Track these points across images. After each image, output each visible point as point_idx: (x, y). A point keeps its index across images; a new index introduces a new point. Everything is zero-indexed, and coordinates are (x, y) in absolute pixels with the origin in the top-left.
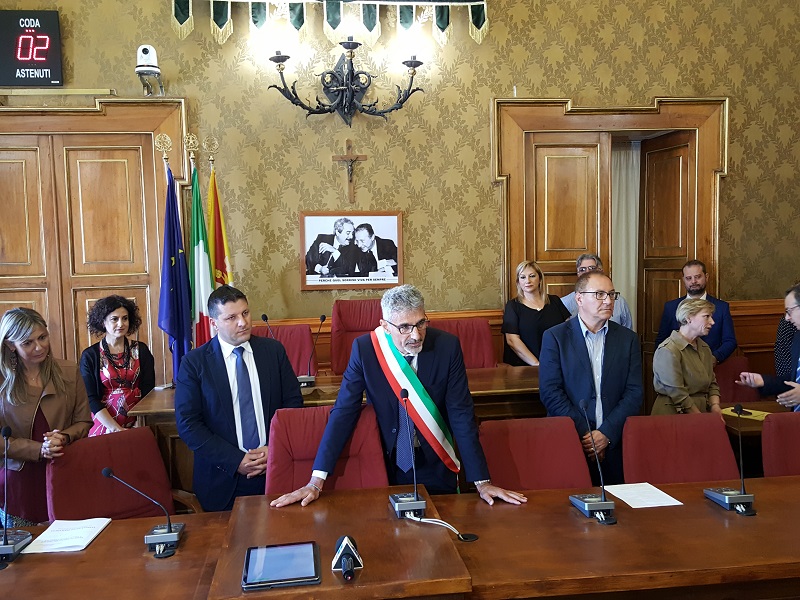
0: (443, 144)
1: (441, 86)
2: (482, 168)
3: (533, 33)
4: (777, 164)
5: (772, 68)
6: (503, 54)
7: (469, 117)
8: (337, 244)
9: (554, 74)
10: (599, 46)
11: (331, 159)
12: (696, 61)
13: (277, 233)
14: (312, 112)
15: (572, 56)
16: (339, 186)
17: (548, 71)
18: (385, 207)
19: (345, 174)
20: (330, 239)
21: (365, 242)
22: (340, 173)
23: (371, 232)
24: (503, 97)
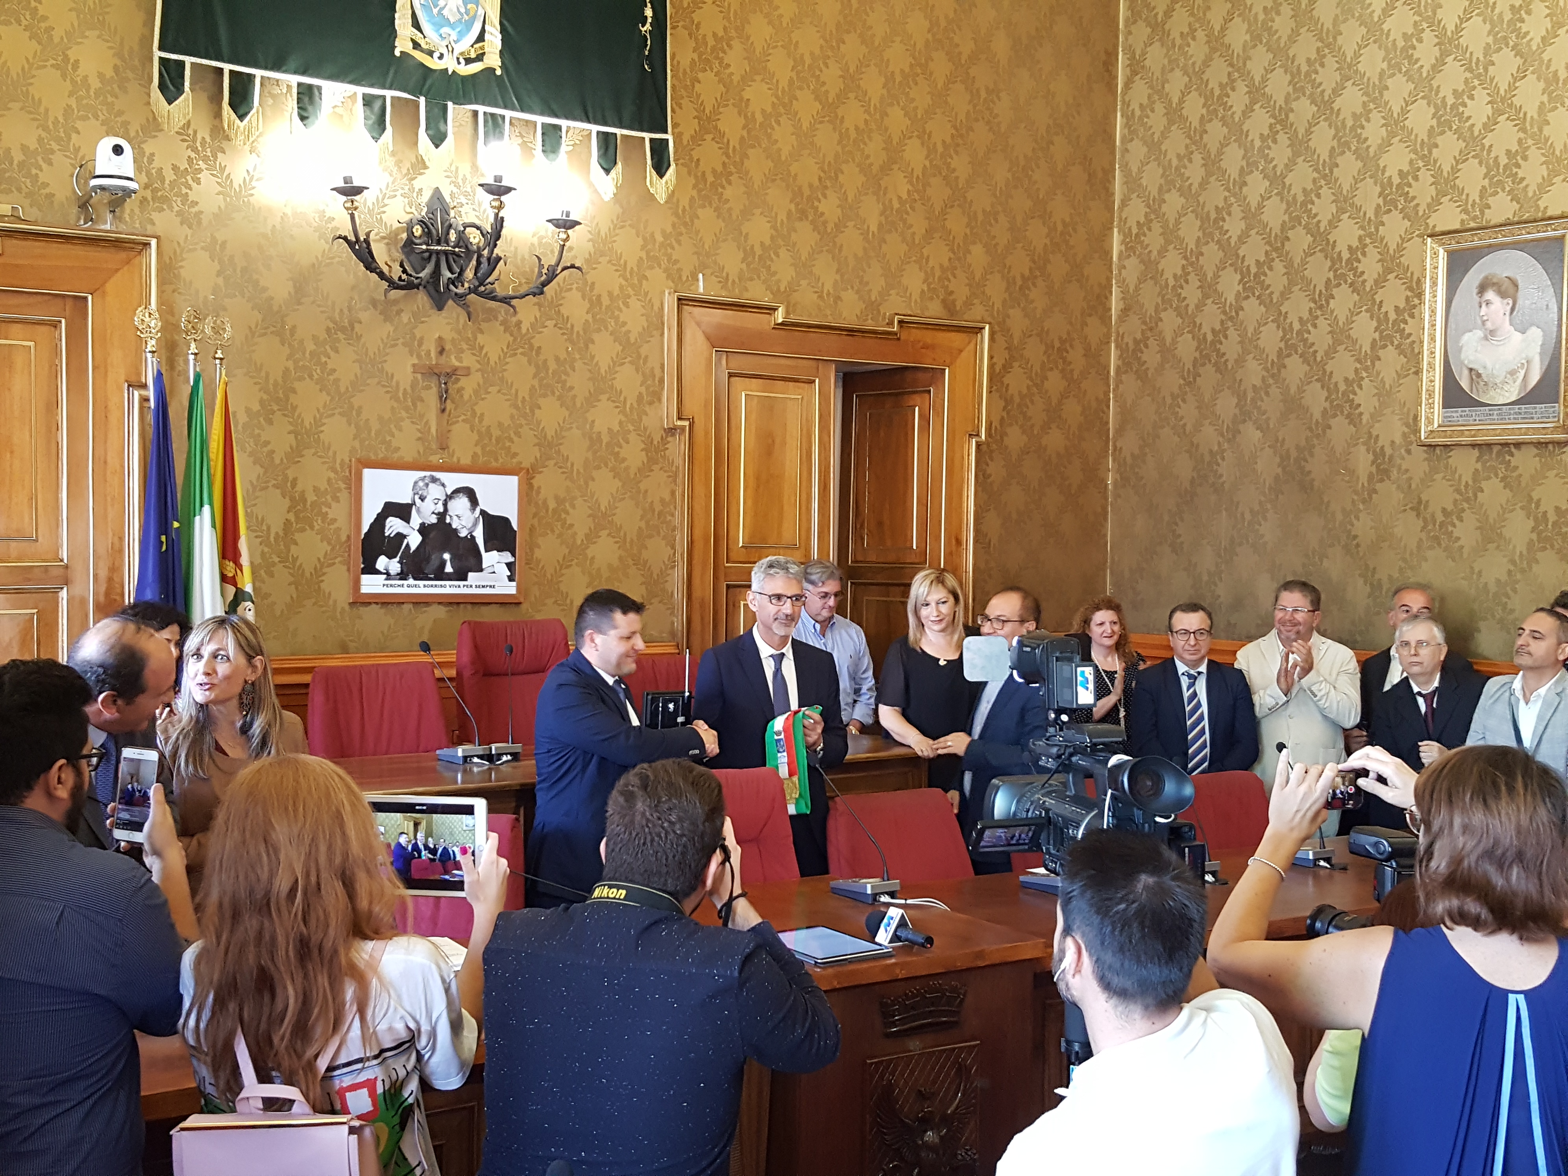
0: (593, 357)
2: (651, 403)
3: (728, 192)
4: (1045, 428)
5: (1040, 283)
7: (633, 317)
8: (416, 520)
9: (757, 261)
10: (819, 224)
11: (410, 369)
12: (946, 263)
13: (311, 497)
14: (392, 285)
15: (782, 235)
16: (421, 416)
17: (748, 254)
18: (496, 460)
19: (431, 397)
20: (403, 511)
21: (462, 517)
22: (424, 394)
23: (474, 502)
24: (685, 291)
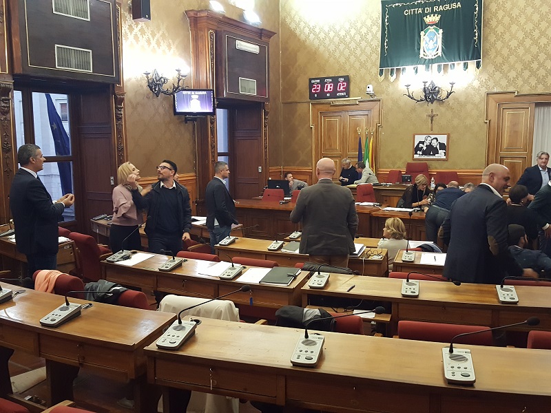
0: (466, 109)
1: (467, 88)
2: (480, 117)
3: (504, 67)
6: (491, 76)
8: (425, 144)
9: (512, 82)
10: (531, 70)
11: (426, 116)
13: (406, 141)
15: (519, 75)
16: (428, 124)
17: (509, 80)
18: (443, 132)
20: (423, 143)
21: (435, 143)
22: (428, 120)
23: (437, 141)
24: (490, 91)
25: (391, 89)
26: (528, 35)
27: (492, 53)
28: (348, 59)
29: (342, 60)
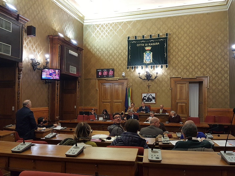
0: (162, 83)
1: (162, 75)
2: (168, 87)
4: (219, 86)
5: (217, 71)
6: (172, 71)
7: (166, 80)
8: (147, 97)
11: (146, 86)
12: (203, 71)
13: (139, 96)
14: (143, 80)
16: (147, 89)
18: (153, 92)
20: (146, 97)
21: (150, 97)
23: (151, 96)
24: (171, 77)
25: (132, 75)
26: (185, 56)
27: (172, 62)
28: (113, 62)
29: (111, 62)
